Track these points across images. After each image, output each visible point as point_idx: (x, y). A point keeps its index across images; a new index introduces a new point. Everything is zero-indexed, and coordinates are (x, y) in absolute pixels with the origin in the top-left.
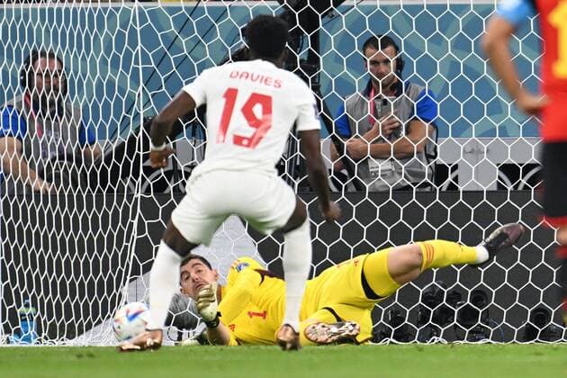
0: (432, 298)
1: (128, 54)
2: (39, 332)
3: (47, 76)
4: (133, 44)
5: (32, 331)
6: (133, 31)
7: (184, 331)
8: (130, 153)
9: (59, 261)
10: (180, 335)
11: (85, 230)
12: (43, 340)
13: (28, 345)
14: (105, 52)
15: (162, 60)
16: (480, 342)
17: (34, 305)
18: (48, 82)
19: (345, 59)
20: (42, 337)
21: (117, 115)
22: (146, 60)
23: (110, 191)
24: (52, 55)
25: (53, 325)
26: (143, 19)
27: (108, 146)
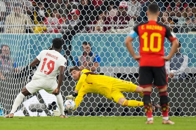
0: (100, 105)
1: (26, 46)
2: (4, 113)
3: (5, 50)
4: (28, 43)
5: (3, 113)
6: (28, 40)
7: (39, 113)
8: (27, 70)
9: (9, 95)
10: (38, 114)
11: (16, 88)
12: (5, 115)
13: (2, 116)
14: (21, 45)
15: (34, 47)
16: (112, 116)
17: (3, 106)
18: (5, 52)
19: (79, 47)
20: (5, 114)
21: (24, 61)
22: (31, 47)
23: (22, 79)
24: (6, 46)
25: (8, 111)
26: (30, 37)
27: (22, 68)
